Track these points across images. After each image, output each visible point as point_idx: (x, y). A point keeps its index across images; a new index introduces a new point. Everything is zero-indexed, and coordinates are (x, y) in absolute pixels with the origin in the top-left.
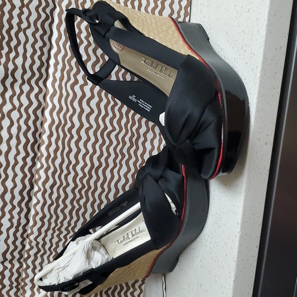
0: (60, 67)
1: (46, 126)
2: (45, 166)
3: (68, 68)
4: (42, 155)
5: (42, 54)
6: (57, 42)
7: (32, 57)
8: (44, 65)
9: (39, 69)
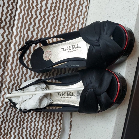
0: (21, 20)
1: (11, 52)
2: (10, 74)
3: (25, 21)
4: (8, 68)
5: (12, 13)
6: (20, 7)
7: (6, 14)
8: (13, 19)
9: (10, 21)
